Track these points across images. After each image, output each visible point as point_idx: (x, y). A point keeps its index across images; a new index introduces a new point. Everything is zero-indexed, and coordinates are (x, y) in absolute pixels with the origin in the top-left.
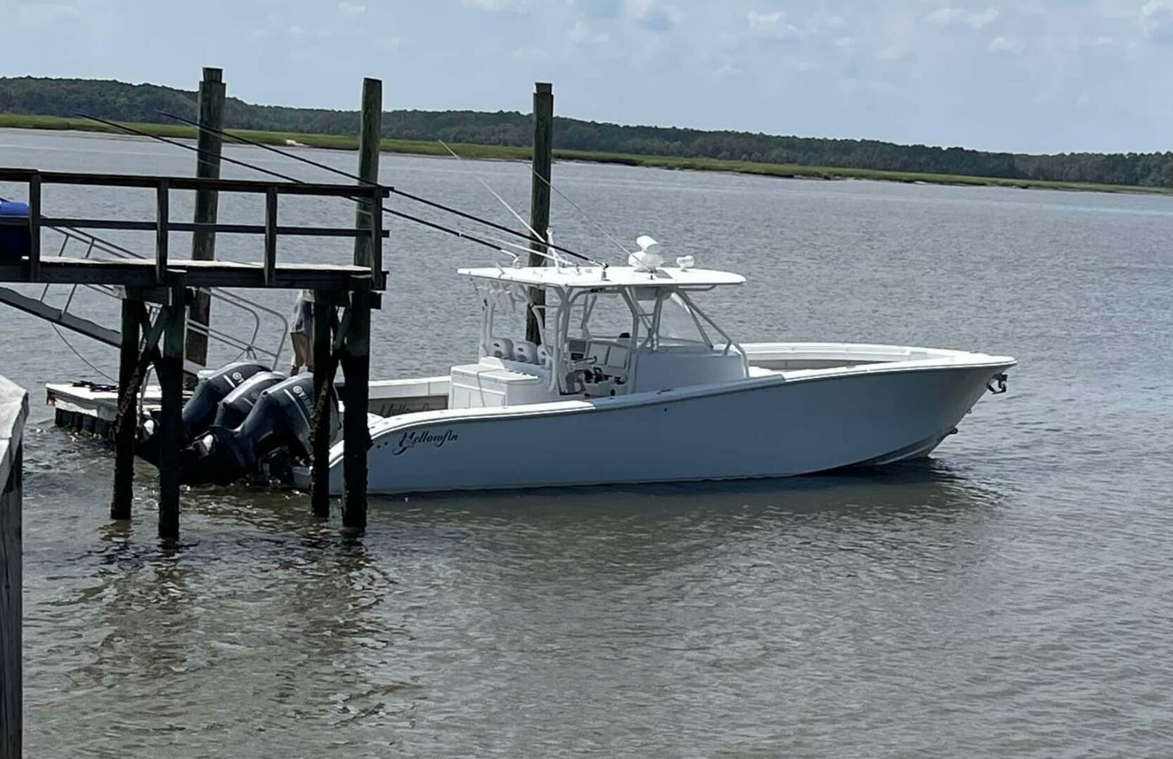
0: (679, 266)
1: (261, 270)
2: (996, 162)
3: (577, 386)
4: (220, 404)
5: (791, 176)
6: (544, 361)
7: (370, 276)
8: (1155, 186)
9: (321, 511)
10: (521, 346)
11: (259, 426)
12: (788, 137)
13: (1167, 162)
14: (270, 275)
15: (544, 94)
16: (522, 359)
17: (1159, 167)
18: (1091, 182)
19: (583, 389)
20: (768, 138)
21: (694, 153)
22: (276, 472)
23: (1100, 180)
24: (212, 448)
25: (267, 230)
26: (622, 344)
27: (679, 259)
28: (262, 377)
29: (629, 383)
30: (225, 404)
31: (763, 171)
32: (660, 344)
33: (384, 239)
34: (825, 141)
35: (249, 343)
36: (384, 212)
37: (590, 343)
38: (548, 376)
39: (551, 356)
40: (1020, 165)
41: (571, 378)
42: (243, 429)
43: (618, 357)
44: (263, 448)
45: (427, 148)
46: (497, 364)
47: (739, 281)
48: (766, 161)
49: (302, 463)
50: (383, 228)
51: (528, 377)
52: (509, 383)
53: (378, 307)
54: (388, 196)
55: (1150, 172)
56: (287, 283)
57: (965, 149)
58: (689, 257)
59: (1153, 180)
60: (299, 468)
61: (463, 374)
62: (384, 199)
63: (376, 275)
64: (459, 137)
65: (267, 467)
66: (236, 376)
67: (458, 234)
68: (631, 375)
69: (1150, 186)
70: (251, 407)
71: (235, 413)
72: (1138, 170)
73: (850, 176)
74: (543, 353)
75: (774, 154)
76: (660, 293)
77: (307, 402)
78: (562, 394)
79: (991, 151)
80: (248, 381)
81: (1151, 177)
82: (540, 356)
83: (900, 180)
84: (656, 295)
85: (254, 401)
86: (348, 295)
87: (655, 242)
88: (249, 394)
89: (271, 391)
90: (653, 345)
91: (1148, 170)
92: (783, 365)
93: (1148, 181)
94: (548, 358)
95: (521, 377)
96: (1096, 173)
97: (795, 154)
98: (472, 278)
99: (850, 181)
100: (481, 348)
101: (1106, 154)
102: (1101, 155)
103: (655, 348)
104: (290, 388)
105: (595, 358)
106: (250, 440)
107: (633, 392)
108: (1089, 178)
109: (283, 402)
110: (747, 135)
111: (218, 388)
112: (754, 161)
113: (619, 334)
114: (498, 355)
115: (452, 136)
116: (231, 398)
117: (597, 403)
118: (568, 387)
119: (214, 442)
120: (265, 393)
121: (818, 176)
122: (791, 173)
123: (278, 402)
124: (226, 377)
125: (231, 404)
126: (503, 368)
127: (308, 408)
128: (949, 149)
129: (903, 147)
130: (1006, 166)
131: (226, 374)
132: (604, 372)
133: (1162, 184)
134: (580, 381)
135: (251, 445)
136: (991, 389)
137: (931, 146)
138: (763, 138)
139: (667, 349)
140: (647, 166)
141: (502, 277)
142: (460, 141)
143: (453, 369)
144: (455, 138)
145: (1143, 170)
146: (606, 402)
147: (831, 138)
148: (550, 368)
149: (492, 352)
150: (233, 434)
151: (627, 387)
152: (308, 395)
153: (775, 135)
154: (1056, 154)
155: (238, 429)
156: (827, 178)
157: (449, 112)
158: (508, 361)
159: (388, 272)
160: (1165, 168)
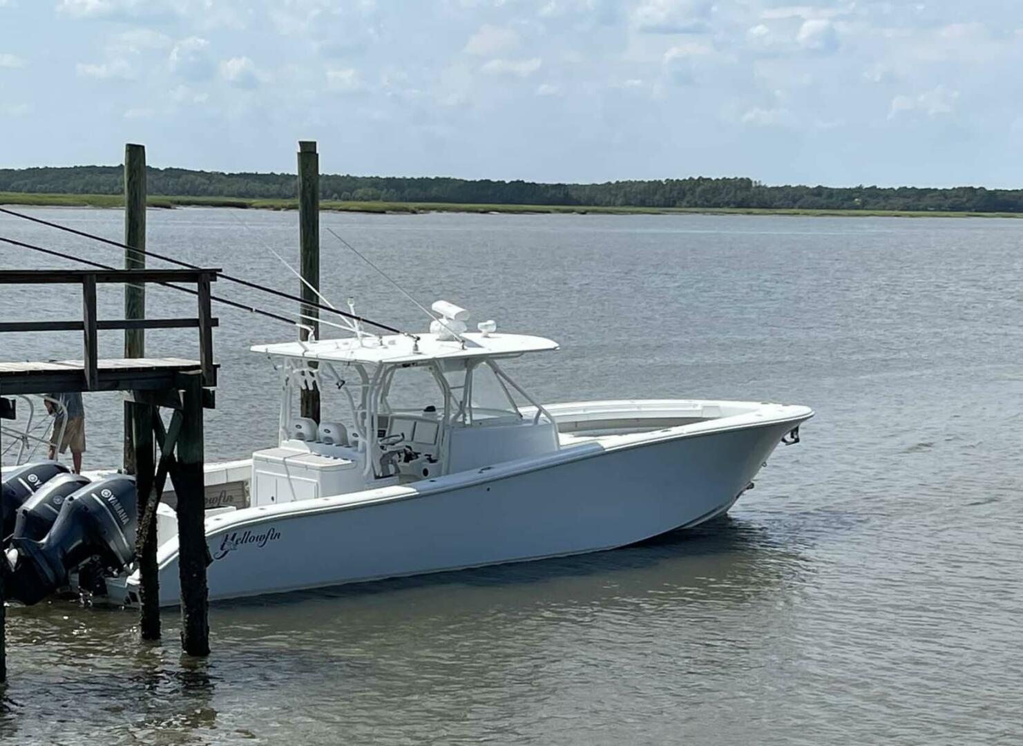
0: (480, 332)
1: (81, 372)
2: (553, 192)
3: (392, 469)
4: (19, 511)
5: (383, 212)
6: (356, 443)
7: (200, 371)
8: (690, 207)
9: (151, 633)
10: (327, 427)
11: (66, 536)
12: (372, 177)
13: (699, 185)
14: (92, 377)
15: (308, 153)
16: (329, 441)
17: (692, 190)
18: (635, 205)
19: (398, 471)
20: (355, 179)
21: (291, 194)
22: (86, 583)
23: (643, 203)
24: (17, 564)
25: (87, 326)
26: (428, 418)
27: (480, 325)
28: (61, 480)
29: (443, 461)
30: (25, 512)
31: (359, 209)
32: (474, 418)
33: (214, 329)
34: (404, 179)
35: (25, 432)
36: (212, 301)
37: (393, 418)
38: (362, 459)
39: (365, 436)
40: (573, 194)
41: (385, 460)
42: (49, 540)
43: (426, 434)
44: (71, 560)
45: (64, 200)
46: (300, 447)
47: (553, 347)
48: (355, 199)
49: (115, 573)
50: (212, 317)
51: (340, 461)
52: (322, 469)
53: (212, 406)
54: (215, 280)
55: (685, 195)
56: (108, 384)
57: (526, 181)
58: (490, 322)
59: (688, 202)
60: (112, 579)
61: (267, 460)
62: (212, 283)
63: (208, 370)
64: (86, 189)
65: (75, 578)
66: (32, 478)
67: (251, 310)
68: (444, 449)
69: (686, 207)
70: (56, 516)
71: (38, 523)
72: (675, 193)
73: (433, 209)
74: (355, 435)
75: (360, 192)
76: (469, 362)
77: (117, 507)
78: (377, 477)
79: (548, 182)
80: (48, 484)
81: (686, 199)
82: (351, 438)
83: (477, 212)
84: (466, 366)
85: (58, 507)
86: (178, 394)
87: (461, 310)
88: (50, 499)
89: (78, 495)
90: (464, 420)
91: (683, 194)
92: (573, 426)
93: (684, 203)
94: (360, 439)
95: (331, 462)
96: (639, 196)
97: (379, 192)
98: (269, 356)
99: (434, 213)
100: (281, 430)
101: (647, 181)
102: (642, 182)
103: (468, 422)
104: (98, 492)
105: (403, 435)
106: (59, 549)
107: (448, 473)
108: (633, 202)
109: (92, 508)
110: (336, 177)
111: (13, 493)
112: (344, 200)
113: (425, 407)
114: (301, 437)
115: (80, 187)
116: (31, 504)
117: (419, 488)
118: (382, 470)
119: (19, 557)
120: (71, 499)
121: (406, 210)
122: (383, 210)
123: (86, 508)
124: (20, 480)
125: (33, 511)
126: (309, 452)
127: (120, 512)
128: (512, 182)
129: (471, 182)
130: (562, 196)
131: (20, 476)
132: (414, 450)
133: (696, 205)
134: (393, 462)
135: (60, 556)
136: (784, 440)
137: (495, 180)
138: (349, 179)
139: (480, 422)
140: (257, 208)
141: (307, 354)
142: (87, 192)
143: (255, 454)
144: (82, 190)
145: (679, 193)
146: (426, 485)
147: (409, 177)
148: (364, 450)
149: (293, 435)
150: (39, 546)
151: (440, 465)
152: (119, 498)
153: (360, 176)
154: (603, 182)
155: (44, 540)
156: (414, 212)
157: (76, 167)
158: (313, 444)
159: (219, 366)
160: (699, 190)
